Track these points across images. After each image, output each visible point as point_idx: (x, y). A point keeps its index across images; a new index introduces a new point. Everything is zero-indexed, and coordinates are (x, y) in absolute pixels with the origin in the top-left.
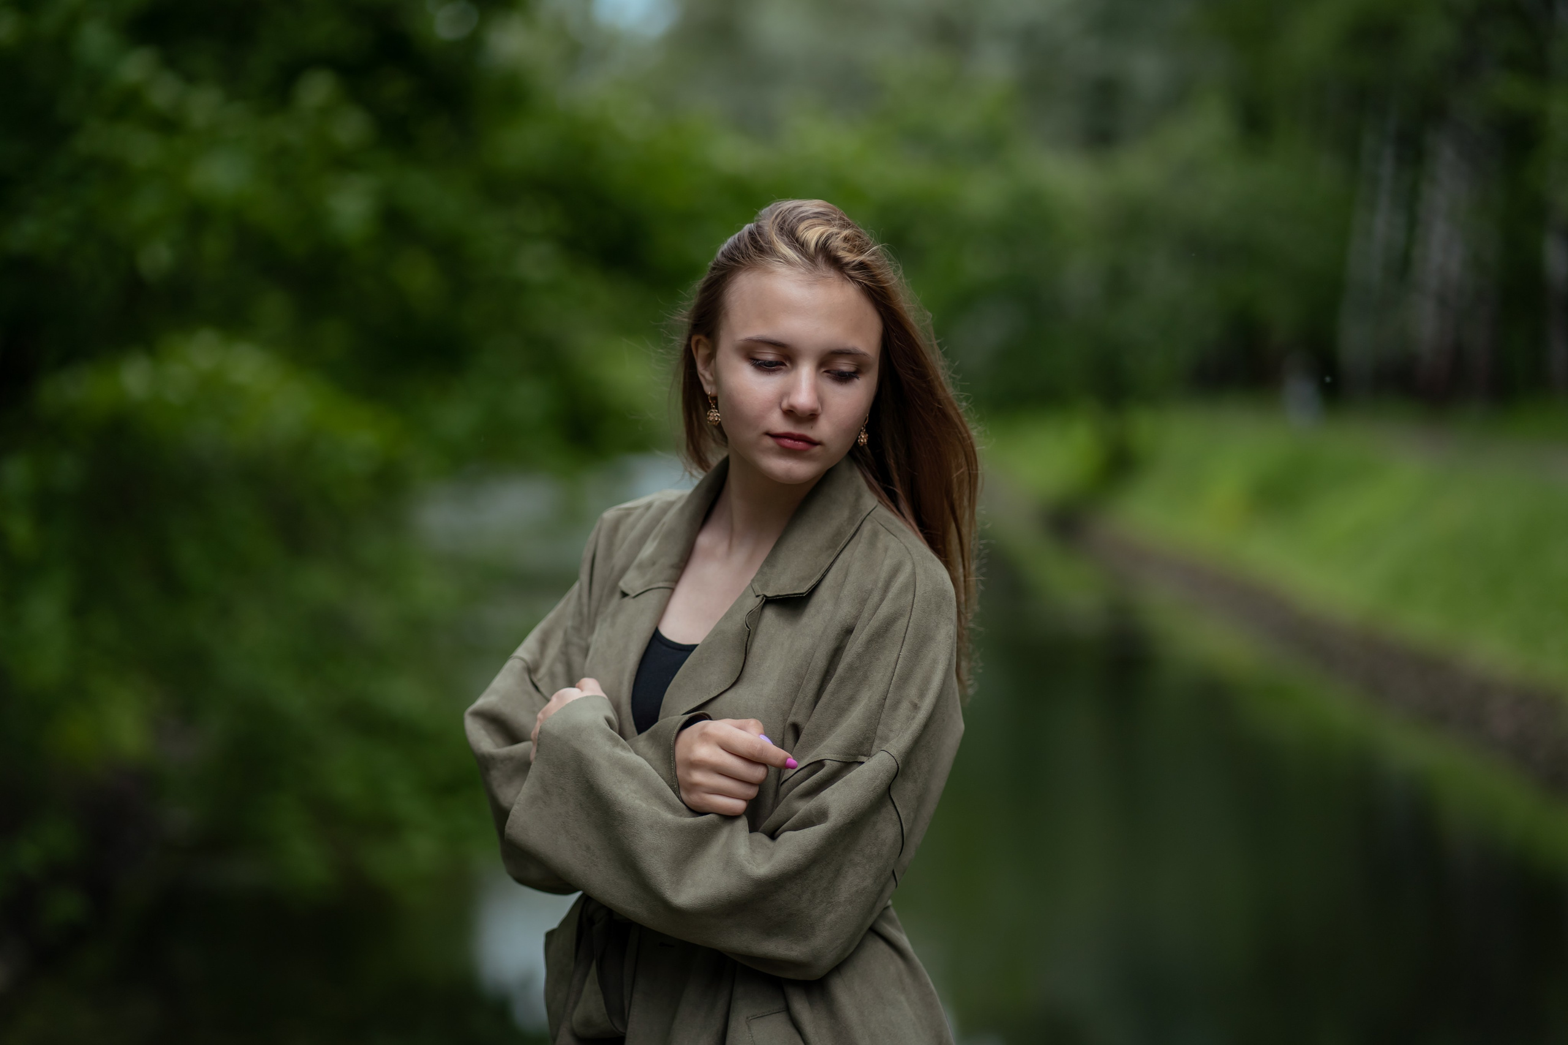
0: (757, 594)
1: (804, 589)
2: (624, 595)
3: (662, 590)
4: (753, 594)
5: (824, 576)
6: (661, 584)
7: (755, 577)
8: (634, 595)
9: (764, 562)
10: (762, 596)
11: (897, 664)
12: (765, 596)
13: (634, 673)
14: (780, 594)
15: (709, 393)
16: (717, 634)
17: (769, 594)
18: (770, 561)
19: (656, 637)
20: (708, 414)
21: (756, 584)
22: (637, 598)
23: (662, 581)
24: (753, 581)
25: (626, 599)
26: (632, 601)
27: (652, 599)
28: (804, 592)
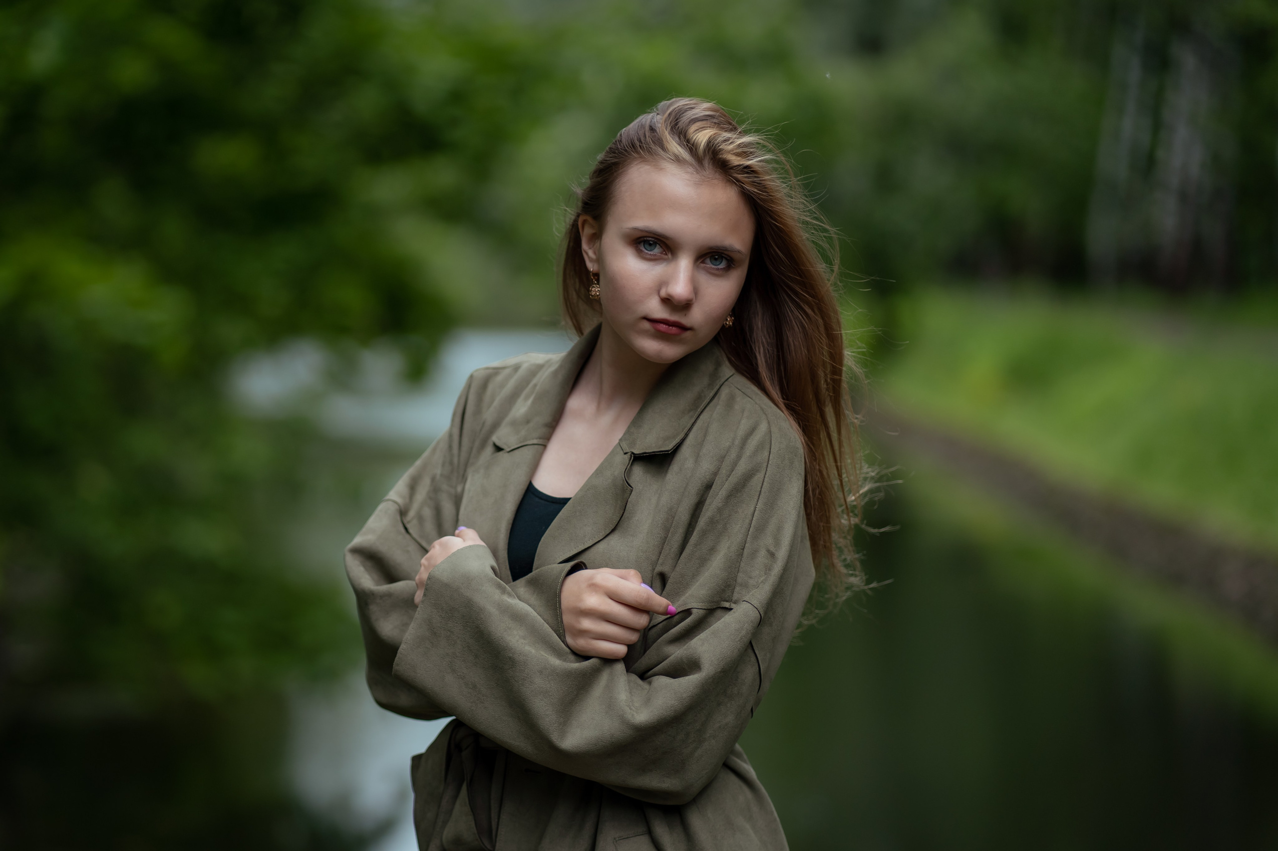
0: (625, 452)
1: (669, 446)
2: (498, 449)
3: (536, 446)
4: (622, 452)
5: (687, 435)
6: (535, 441)
7: (623, 437)
8: (509, 450)
9: (631, 423)
10: (630, 454)
11: (753, 516)
12: (633, 453)
13: (511, 522)
14: (647, 451)
15: (592, 270)
16: (588, 489)
17: (636, 452)
18: (636, 423)
19: (530, 491)
20: (590, 289)
21: (624, 443)
22: (511, 453)
23: (537, 439)
24: (621, 440)
25: (501, 453)
26: (507, 454)
27: (527, 454)
28: (670, 449)
